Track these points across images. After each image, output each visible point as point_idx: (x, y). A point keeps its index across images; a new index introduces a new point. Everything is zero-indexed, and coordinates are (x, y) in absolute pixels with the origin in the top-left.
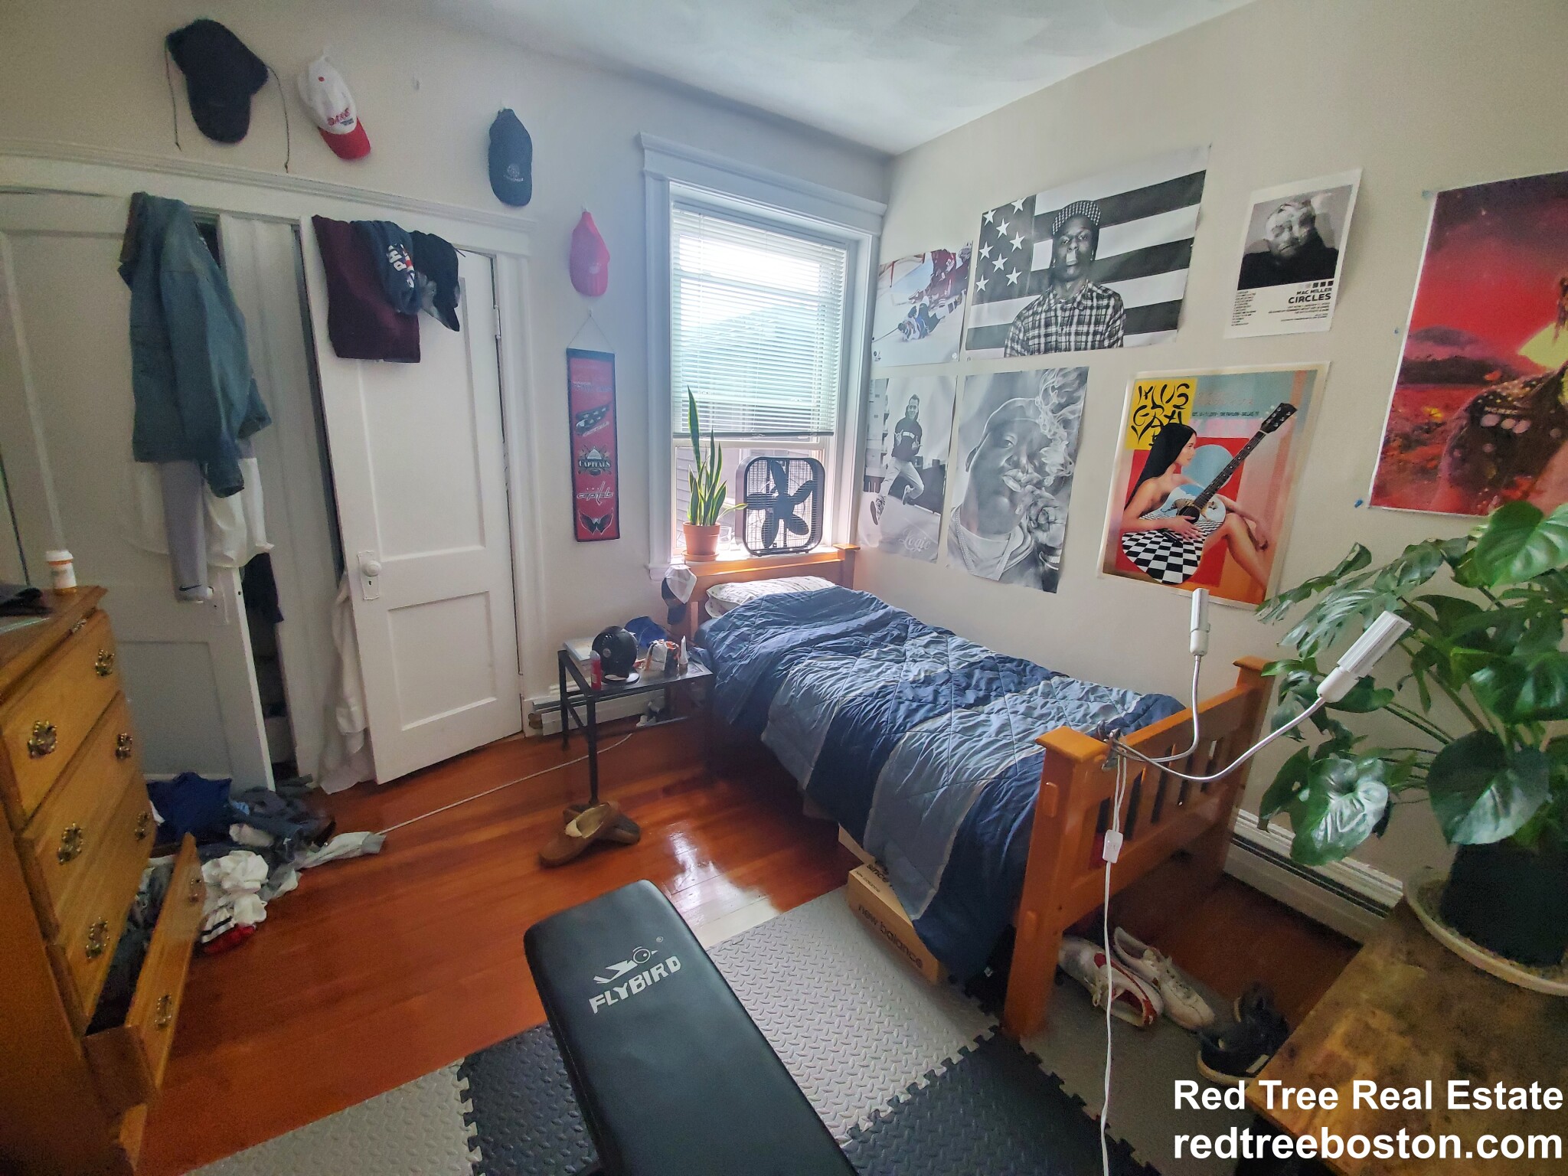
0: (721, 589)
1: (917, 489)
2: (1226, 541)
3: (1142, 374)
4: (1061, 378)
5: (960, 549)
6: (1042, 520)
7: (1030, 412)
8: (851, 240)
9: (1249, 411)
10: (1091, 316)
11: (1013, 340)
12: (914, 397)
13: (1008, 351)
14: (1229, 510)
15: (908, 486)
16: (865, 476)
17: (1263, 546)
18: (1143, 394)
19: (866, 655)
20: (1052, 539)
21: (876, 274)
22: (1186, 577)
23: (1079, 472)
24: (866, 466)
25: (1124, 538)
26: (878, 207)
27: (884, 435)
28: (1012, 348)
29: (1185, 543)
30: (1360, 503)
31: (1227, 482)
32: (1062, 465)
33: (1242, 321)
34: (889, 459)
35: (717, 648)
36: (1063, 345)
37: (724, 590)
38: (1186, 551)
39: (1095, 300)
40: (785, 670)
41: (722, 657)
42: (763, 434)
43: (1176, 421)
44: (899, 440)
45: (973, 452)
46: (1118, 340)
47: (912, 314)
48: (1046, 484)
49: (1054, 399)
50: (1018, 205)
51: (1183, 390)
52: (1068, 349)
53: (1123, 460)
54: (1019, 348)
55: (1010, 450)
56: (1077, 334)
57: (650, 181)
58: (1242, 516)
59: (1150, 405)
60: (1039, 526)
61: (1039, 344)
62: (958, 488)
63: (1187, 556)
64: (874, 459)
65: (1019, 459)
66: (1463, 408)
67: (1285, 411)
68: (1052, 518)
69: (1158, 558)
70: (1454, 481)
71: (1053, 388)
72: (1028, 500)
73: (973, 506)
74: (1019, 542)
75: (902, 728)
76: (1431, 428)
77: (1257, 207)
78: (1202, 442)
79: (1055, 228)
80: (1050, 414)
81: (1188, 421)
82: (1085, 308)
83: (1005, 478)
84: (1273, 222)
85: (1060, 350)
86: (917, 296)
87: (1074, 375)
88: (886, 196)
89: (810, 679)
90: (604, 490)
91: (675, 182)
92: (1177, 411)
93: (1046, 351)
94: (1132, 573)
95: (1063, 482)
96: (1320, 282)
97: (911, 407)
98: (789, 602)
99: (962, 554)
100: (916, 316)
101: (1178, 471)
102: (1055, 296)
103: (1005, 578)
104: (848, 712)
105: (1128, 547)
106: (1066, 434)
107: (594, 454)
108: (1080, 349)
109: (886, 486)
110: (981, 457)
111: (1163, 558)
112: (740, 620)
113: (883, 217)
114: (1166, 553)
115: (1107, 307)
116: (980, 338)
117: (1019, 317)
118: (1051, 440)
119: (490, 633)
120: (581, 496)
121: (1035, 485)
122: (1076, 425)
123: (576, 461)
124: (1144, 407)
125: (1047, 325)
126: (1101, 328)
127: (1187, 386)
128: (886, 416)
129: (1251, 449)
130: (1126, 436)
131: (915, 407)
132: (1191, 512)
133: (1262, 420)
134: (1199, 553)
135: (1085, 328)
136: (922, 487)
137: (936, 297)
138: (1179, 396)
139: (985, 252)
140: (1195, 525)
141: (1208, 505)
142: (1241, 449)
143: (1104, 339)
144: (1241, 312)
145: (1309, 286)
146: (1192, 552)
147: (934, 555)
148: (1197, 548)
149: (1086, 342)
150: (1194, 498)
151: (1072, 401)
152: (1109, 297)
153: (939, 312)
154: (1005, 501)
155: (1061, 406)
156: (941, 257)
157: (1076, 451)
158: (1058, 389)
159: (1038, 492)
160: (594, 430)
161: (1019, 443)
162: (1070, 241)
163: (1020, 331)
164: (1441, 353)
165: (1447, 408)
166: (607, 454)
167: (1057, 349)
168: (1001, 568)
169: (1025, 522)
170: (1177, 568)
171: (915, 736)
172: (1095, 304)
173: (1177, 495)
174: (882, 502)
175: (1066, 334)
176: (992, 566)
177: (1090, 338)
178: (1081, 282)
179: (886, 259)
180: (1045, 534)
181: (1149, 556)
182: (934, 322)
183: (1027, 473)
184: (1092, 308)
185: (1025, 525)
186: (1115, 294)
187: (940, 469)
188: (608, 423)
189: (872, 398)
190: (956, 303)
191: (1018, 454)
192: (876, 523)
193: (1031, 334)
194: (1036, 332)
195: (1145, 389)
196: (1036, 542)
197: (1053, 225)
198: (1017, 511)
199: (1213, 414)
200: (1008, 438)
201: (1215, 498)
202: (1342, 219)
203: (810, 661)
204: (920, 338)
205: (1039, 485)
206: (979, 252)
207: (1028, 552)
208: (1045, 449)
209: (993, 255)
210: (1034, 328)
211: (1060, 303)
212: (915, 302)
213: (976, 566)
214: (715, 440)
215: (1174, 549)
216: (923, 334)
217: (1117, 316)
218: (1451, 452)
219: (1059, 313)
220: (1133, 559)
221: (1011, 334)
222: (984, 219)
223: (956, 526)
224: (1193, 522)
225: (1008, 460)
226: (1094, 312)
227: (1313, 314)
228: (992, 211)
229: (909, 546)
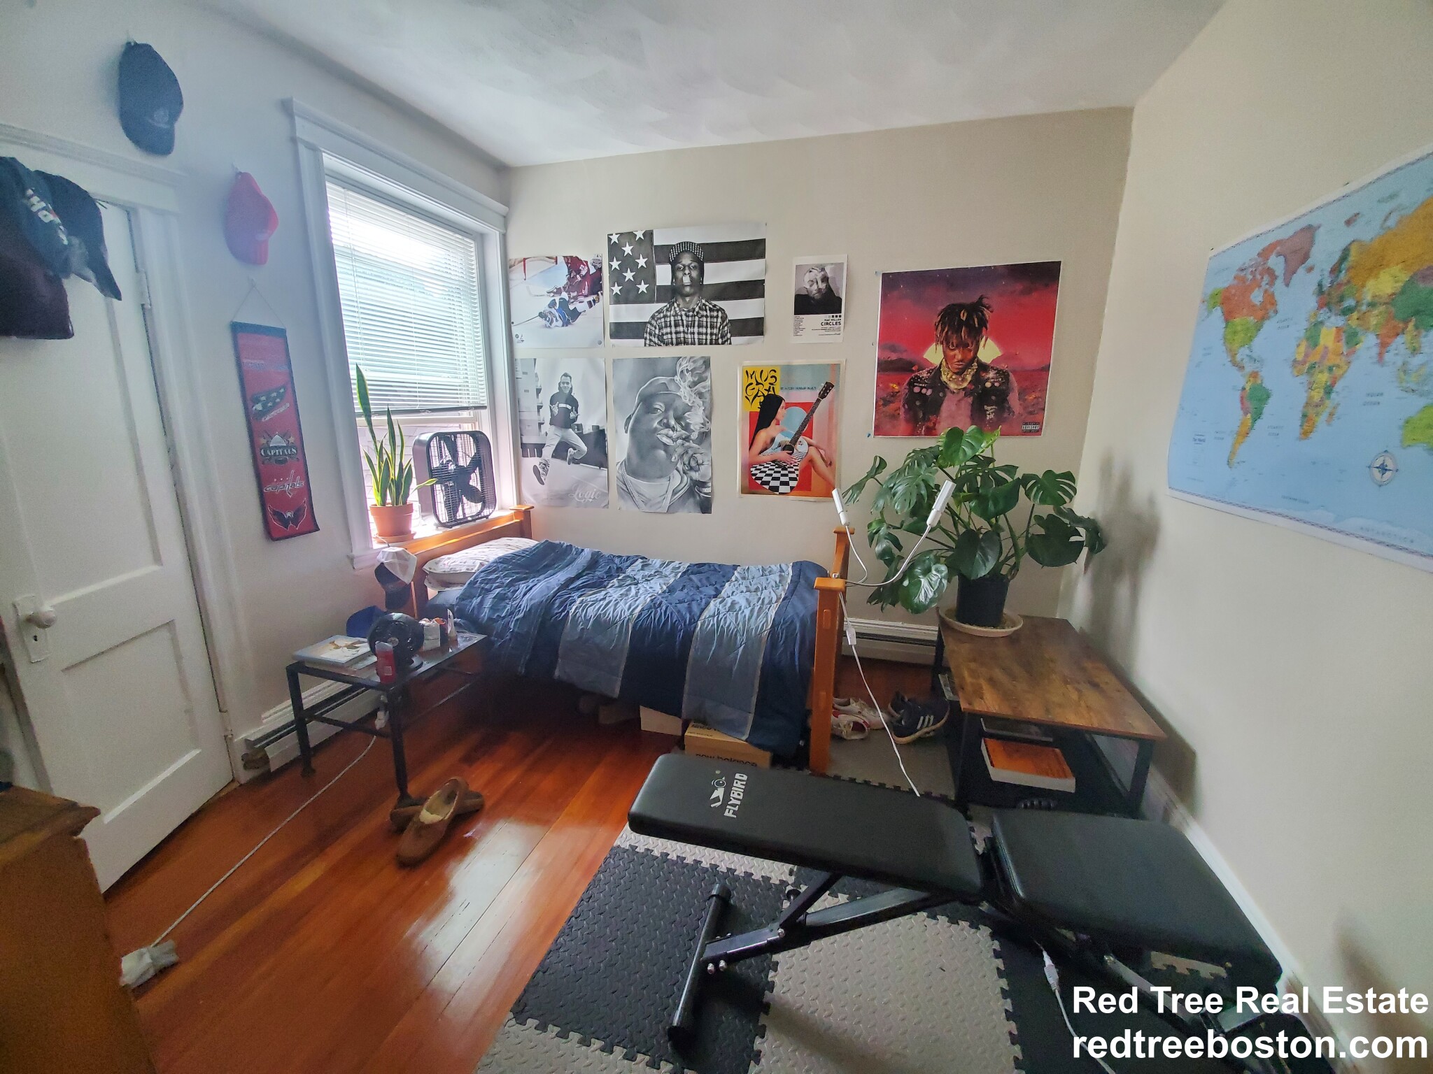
0: (437, 563)
1: (580, 451)
2: (810, 463)
3: (747, 363)
4: (692, 364)
5: (629, 493)
6: (693, 464)
7: (672, 387)
8: (477, 232)
9: (810, 387)
10: (707, 322)
11: (650, 334)
12: (566, 375)
13: (648, 342)
14: (810, 445)
15: (571, 449)
16: (522, 444)
17: (830, 464)
18: (749, 375)
19: (610, 585)
20: (703, 476)
21: (507, 267)
22: (792, 488)
23: (714, 427)
24: (521, 435)
25: (752, 469)
26: (502, 208)
27: (539, 407)
28: (650, 340)
29: (789, 467)
30: (869, 435)
31: (806, 428)
32: (702, 424)
33: (798, 334)
34: (547, 427)
35: (479, 612)
36: (690, 340)
37: (441, 564)
38: (790, 472)
39: (708, 311)
40: (563, 611)
41: (490, 619)
42: (430, 410)
43: (772, 392)
44: (556, 411)
45: (630, 418)
46: (728, 339)
47: (552, 304)
48: (692, 437)
49: (689, 378)
50: (639, 235)
51: (773, 373)
52: (693, 343)
53: (743, 419)
54: (656, 340)
55: (659, 415)
56: (699, 333)
57: (302, 150)
58: (817, 448)
59: (754, 383)
60: (691, 469)
61: (672, 338)
62: (620, 446)
63: (791, 475)
64: (530, 428)
65: (668, 421)
66: (906, 383)
67: (829, 387)
68: (700, 462)
69: (774, 479)
70: (907, 421)
71: (688, 371)
72: (680, 450)
73: (635, 460)
74: (677, 481)
75: (694, 621)
76: (894, 395)
77: (797, 267)
78: (788, 405)
79: (672, 257)
80: (688, 388)
81: (779, 393)
82: (702, 316)
83: (659, 436)
84: (808, 277)
85: (688, 344)
86: (555, 291)
87: (701, 362)
88: (506, 199)
89: (591, 612)
90: (294, 480)
91: (329, 154)
92: (772, 386)
93: (678, 344)
94: (760, 491)
95: (705, 436)
96: (835, 315)
97: (564, 383)
98: (518, 560)
99: (632, 498)
100: (557, 307)
101: (778, 424)
102: (678, 305)
103: (671, 509)
104: (641, 625)
105: (755, 475)
106: (701, 402)
107: (277, 440)
108: (702, 344)
109: (548, 452)
110: (637, 421)
111: (777, 479)
112: (487, 584)
113: (506, 219)
114: (778, 475)
115: (717, 317)
116: (621, 331)
117: (653, 317)
118: (691, 407)
119: (180, 670)
120: (269, 489)
121: (684, 439)
122: (707, 395)
123: (257, 451)
124: (751, 384)
125: (676, 325)
126: (715, 331)
127: (775, 371)
128: (539, 391)
129: (816, 408)
130: (743, 404)
131: (568, 383)
132: (789, 448)
133: (818, 392)
134: (797, 472)
135: (704, 330)
136: (585, 448)
137: (575, 294)
138: (771, 377)
139: (615, 264)
140: (792, 456)
141: (798, 443)
142: (810, 408)
143: (718, 339)
144: (798, 329)
145: (829, 317)
146: (794, 472)
147: (606, 503)
148: (795, 470)
149: (706, 339)
150: (790, 440)
151: (702, 380)
152: (718, 311)
153: (580, 307)
154: (662, 453)
155: (695, 384)
156: (574, 264)
157: (711, 413)
158: (691, 371)
159: (687, 444)
160: (274, 413)
161: (666, 411)
162: (684, 269)
163: (655, 328)
164: (894, 357)
165: (899, 384)
166: (292, 440)
167: (686, 343)
168: (667, 503)
169: (680, 466)
170: (786, 484)
171: (704, 622)
172: (709, 315)
173: (780, 438)
174: (546, 465)
175: (691, 333)
176: (659, 502)
177: (709, 337)
178: (696, 298)
179: (514, 255)
180: (697, 473)
181: (769, 479)
182: (575, 314)
183: (676, 431)
184: (707, 316)
185: (681, 469)
186: (721, 309)
187: (600, 434)
188: (288, 405)
189: (519, 374)
190: (594, 301)
191: (667, 418)
192: (543, 483)
193: (664, 331)
194: (668, 330)
195: (750, 372)
196: (691, 479)
197: (669, 254)
198: (673, 459)
199: (792, 388)
200: (657, 407)
201: (801, 439)
202: (842, 281)
203: (581, 598)
204: (563, 326)
205: (687, 439)
206: (609, 264)
207: (686, 488)
208: (688, 413)
209: (623, 268)
210: (666, 327)
211: (684, 311)
212: (553, 296)
213: (646, 504)
214: (394, 417)
215: (783, 472)
216: (566, 323)
217: (725, 324)
218: (904, 406)
219: (684, 318)
220: (759, 482)
221: (648, 329)
222: (610, 240)
223: (622, 475)
224: (791, 454)
225: (660, 423)
226: (709, 320)
227: (833, 333)
228: (616, 234)
229: (580, 499)
